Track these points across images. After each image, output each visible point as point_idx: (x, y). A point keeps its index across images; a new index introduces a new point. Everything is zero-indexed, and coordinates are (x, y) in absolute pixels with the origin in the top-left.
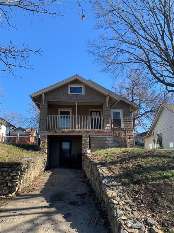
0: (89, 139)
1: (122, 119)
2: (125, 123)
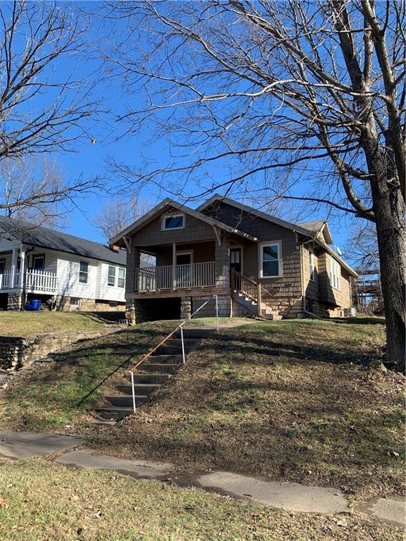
0: (190, 303)
1: (280, 260)
2: (286, 267)
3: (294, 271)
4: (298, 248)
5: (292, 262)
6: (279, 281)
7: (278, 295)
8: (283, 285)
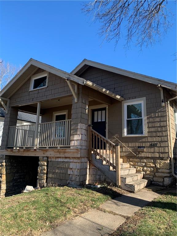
0: (46, 164)
1: (144, 118)
2: (150, 125)
3: (159, 129)
4: (163, 104)
5: (158, 119)
6: (144, 140)
7: (143, 155)
8: (148, 144)
